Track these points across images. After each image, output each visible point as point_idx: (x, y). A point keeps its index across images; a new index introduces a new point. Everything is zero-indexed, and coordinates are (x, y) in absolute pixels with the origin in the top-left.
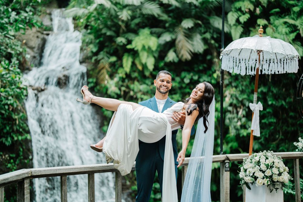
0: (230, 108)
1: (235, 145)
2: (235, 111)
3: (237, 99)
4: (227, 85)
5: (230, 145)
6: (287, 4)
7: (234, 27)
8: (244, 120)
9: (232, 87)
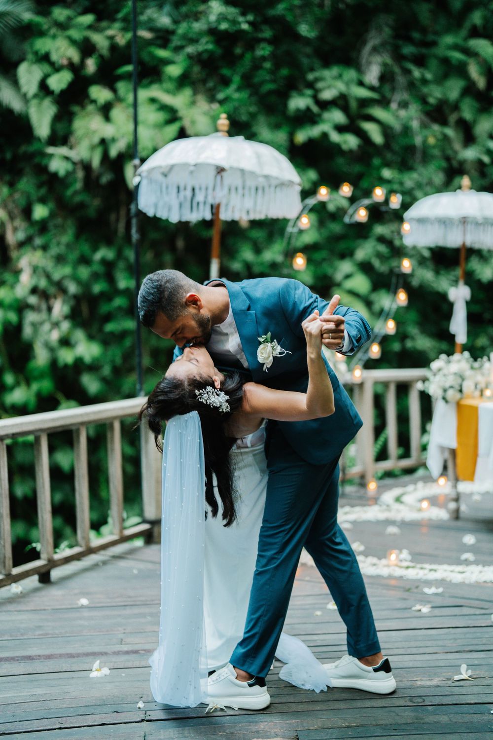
0: (33, 300)
1: (46, 385)
2: (44, 306)
3: (48, 276)
4: (21, 245)
5: (35, 387)
6: (153, 57)
7: (34, 102)
8: (66, 326)
9: (35, 249)
